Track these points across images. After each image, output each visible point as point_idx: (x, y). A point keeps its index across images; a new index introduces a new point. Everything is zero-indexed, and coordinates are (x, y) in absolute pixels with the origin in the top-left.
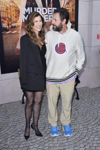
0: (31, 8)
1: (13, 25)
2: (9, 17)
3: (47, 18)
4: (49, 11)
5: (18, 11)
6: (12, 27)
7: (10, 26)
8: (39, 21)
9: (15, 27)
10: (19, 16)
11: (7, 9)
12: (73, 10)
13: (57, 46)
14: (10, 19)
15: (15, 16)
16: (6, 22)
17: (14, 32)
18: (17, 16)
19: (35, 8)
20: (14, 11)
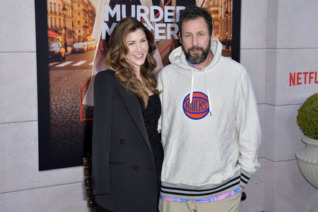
0: (124, 7)
1: (78, 46)
2: (69, 26)
3: (163, 31)
4: (167, 14)
5: (91, 14)
6: (74, 52)
7: (69, 49)
8: (138, 43)
9: (81, 51)
10: (92, 25)
11: (64, 9)
12: (227, 12)
13: (187, 99)
14: (71, 33)
15: (82, 23)
16: (61, 38)
17: (79, 64)
18: (89, 26)
19: (133, 7)
20: (82, 14)
